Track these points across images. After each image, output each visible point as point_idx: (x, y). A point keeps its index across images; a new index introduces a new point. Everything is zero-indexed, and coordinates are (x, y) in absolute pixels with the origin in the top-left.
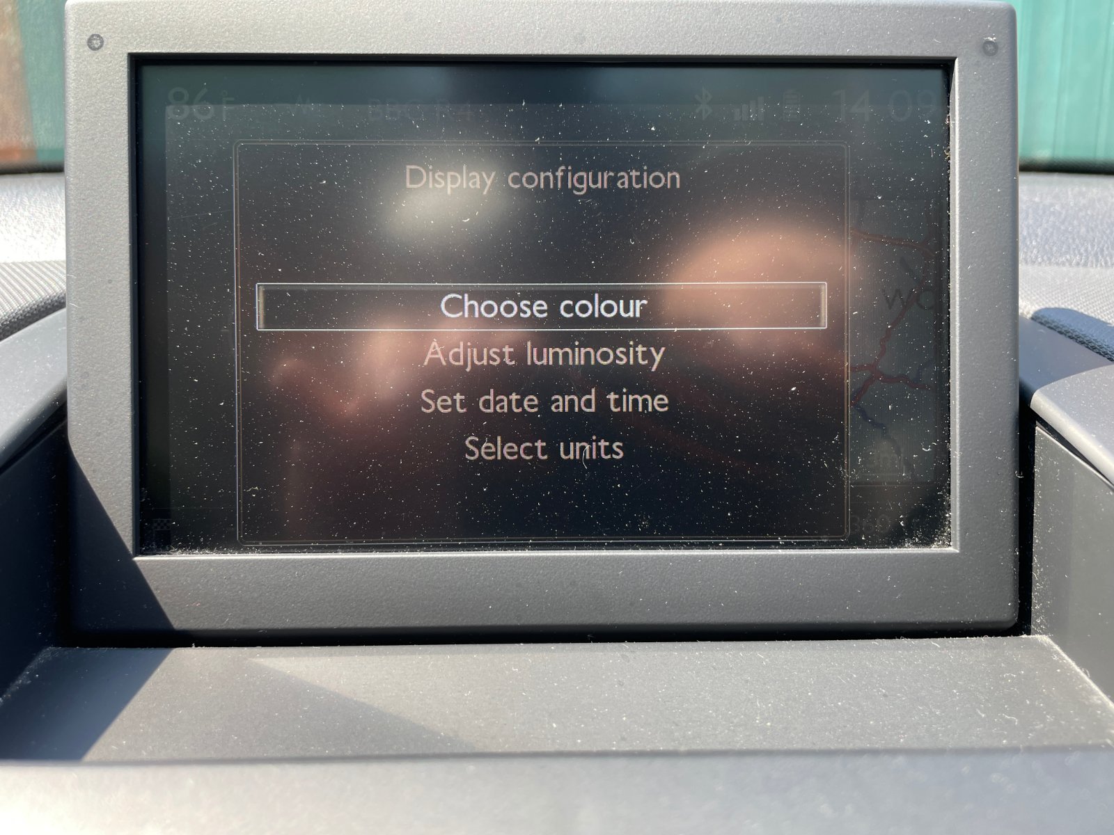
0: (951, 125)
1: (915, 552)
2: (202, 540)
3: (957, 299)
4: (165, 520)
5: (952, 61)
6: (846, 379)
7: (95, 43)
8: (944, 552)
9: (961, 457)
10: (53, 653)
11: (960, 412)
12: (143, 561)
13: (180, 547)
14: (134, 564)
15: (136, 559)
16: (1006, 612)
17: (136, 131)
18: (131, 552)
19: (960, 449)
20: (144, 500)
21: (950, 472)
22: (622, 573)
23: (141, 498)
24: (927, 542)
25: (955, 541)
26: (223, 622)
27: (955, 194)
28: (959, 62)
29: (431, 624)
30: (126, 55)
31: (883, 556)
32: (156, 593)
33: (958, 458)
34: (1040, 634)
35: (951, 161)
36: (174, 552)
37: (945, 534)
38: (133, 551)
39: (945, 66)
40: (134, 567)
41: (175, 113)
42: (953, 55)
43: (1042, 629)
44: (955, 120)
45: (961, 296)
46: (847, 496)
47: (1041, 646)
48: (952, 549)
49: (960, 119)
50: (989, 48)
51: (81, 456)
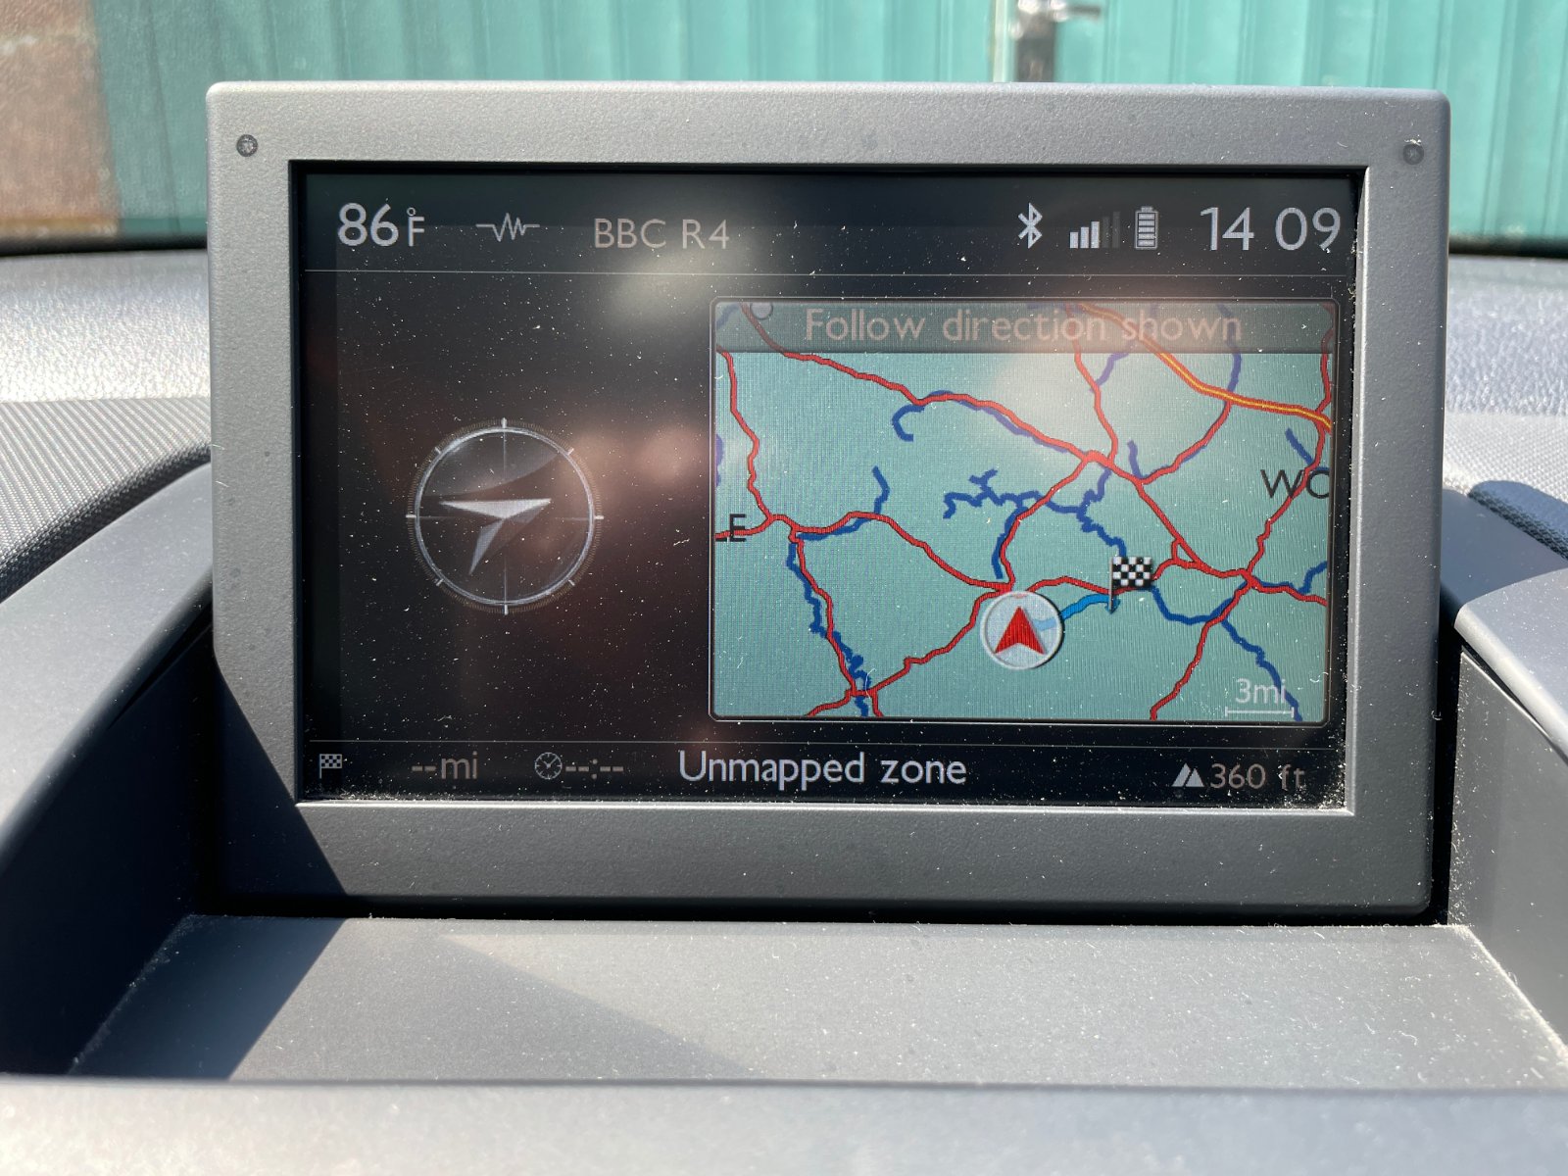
0: (1358, 256)
1: (1296, 814)
2: (381, 782)
3: (1360, 485)
4: (335, 756)
5: (1362, 170)
7: (246, 146)
8: (1335, 814)
9: (1360, 692)
10: (195, 923)
11: (1360, 633)
12: (307, 808)
13: (352, 791)
14: (297, 812)
15: (299, 805)
16: (1415, 894)
18: (293, 797)
19: (1359, 682)
20: (308, 730)
21: (1345, 710)
22: (914, 835)
23: (304, 728)
24: (1313, 800)
25: (1350, 801)
26: (408, 886)
28: (1371, 172)
29: (670, 895)
30: (287, 162)
31: (1253, 819)
32: (324, 849)
33: (1356, 693)
34: (1459, 923)
35: (1356, 303)
36: (347, 796)
37: (1338, 791)
38: (295, 795)
39: (1353, 177)
40: (297, 816)
41: (350, 237)
42: (1364, 163)
43: (1461, 917)
44: (1362, 250)
45: (1365, 482)
47: (1458, 940)
48: (1345, 811)
49: (1369, 249)
50: (1412, 153)
51: (230, 674)
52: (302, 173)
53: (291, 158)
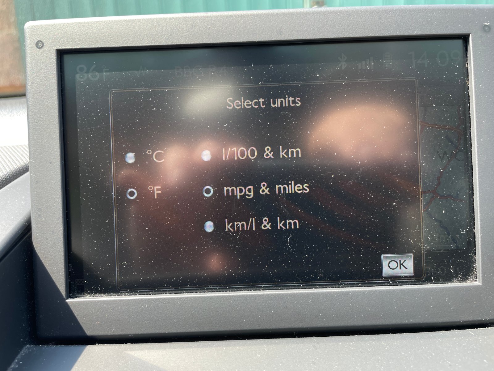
0: (469, 68)
1: (459, 285)
2: (99, 289)
3: (476, 156)
4: (81, 280)
5: (468, 35)
6: (420, 197)
7: (39, 45)
8: (474, 285)
9: (481, 237)
10: (29, 349)
11: (480, 213)
12: (71, 302)
13: (89, 293)
14: (66, 303)
15: (67, 301)
17: (61, 87)
18: (65, 297)
19: (481, 232)
20: (70, 270)
21: (475, 243)
22: (311, 302)
23: (69, 270)
25: (479, 279)
26: (111, 331)
27: (473, 102)
28: (472, 36)
29: (215, 330)
30: (55, 50)
31: (443, 289)
32: (78, 318)
35: (470, 86)
36: (86, 296)
37: (474, 275)
38: (66, 297)
39: (465, 38)
40: (67, 305)
41: (80, 78)
42: (468, 33)
44: (471, 65)
45: (478, 154)
46: (423, 257)
48: (478, 283)
49: (473, 65)
50: (486, 28)
51: (39, 250)
52: (61, 54)
53: (57, 48)
